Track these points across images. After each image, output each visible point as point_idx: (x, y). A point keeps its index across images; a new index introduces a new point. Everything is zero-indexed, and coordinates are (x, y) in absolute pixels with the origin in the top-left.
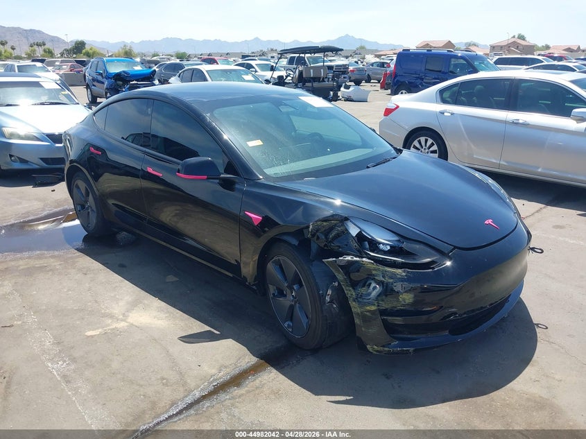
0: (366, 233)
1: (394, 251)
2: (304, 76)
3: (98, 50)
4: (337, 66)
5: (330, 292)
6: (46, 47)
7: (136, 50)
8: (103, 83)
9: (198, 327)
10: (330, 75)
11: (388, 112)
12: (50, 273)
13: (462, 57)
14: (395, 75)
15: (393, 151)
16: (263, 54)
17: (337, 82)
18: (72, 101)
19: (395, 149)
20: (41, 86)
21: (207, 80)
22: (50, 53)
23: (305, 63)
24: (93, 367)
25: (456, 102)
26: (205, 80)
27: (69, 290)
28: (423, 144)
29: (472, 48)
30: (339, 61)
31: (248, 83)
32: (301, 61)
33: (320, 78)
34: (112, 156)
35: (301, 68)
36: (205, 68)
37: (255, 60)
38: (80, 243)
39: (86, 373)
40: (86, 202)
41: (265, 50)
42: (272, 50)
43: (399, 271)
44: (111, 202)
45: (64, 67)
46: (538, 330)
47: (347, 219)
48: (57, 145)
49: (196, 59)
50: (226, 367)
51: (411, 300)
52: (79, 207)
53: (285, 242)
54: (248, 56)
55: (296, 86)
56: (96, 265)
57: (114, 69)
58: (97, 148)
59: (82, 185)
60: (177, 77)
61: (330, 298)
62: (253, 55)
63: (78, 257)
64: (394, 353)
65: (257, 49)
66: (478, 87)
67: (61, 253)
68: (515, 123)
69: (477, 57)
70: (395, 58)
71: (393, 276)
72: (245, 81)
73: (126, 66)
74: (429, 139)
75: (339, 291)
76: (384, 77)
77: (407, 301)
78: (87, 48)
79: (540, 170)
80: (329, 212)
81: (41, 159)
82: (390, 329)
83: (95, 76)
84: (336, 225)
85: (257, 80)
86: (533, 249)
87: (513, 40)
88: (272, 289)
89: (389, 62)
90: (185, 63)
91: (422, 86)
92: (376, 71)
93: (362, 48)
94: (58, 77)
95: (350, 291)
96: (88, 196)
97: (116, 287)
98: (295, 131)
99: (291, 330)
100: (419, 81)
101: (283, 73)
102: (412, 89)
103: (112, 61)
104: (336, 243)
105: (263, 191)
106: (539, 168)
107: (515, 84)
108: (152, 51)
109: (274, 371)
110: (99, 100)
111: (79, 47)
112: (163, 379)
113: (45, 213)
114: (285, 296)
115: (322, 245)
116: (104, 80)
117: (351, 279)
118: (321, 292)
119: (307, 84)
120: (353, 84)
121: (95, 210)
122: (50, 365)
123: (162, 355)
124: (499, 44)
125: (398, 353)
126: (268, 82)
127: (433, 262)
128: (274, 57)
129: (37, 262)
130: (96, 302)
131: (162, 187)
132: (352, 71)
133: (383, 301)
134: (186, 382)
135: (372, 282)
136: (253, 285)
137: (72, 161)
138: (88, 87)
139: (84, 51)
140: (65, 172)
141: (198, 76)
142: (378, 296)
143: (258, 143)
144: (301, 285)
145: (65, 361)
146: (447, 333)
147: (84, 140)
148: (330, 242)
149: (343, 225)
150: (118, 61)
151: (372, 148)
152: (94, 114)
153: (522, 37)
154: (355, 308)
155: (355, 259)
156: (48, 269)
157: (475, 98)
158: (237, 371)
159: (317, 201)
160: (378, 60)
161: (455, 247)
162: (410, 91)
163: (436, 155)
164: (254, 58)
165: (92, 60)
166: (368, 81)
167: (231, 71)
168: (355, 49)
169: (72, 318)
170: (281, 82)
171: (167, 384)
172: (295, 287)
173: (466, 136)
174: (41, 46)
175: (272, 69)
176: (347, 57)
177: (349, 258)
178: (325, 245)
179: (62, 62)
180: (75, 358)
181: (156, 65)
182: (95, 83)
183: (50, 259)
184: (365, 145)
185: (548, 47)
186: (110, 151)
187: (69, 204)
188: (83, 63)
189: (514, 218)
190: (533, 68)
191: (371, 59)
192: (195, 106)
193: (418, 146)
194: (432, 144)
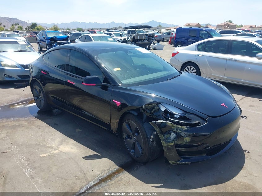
0: (169, 110)
1: (181, 118)
2: (135, 39)
3: (42, 27)
4: (149, 34)
5: (152, 137)
6: (19, 26)
7: (59, 27)
8: (45, 42)
9: (91, 152)
10: (147, 38)
11: (174, 55)
12: (23, 128)
13: (205, 30)
14: (175, 38)
15: (178, 73)
16: (116, 29)
17: (150, 41)
18: (32, 50)
19: (179, 71)
20: (18, 43)
21: (92, 41)
22: (21, 28)
23: (135, 33)
24: (44, 171)
25: (204, 50)
26: (91, 41)
27: (32, 136)
28: (190, 69)
29: (209, 26)
30: (150, 32)
31: (111, 42)
32: (133, 32)
33: (142, 40)
34: (52, 75)
35: (134, 35)
36: (91, 35)
37: (113, 31)
38: (36, 114)
39: (41, 174)
40: (39, 95)
41: (117, 27)
42: (120, 27)
43: (184, 127)
44: (51, 95)
45: (27, 34)
46: (245, 153)
47: (159, 103)
48: (26, 70)
49: (86, 31)
50: (104, 171)
51: (189, 140)
52: (36, 98)
53: (131, 114)
54: (109, 30)
55: (132, 43)
56: (44, 124)
57: (50, 36)
58: (44, 71)
59: (37, 88)
60: (78, 39)
61: (152, 139)
62: (112, 29)
63: (36, 120)
64: (181, 164)
65: (113, 26)
66: (214, 44)
67: (28, 118)
68: (231, 60)
69: (211, 30)
70: (175, 31)
71: (181, 129)
72: (109, 41)
73: (55, 34)
74: (192, 67)
75: (157, 136)
76: (170, 39)
77: (188, 141)
78: (38, 26)
79: (242, 81)
80: (152, 100)
81: (18, 76)
82: (180, 153)
83: (42, 39)
84: (155, 106)
85: (114, 41)
86: (242, 117)
87: (227, 23)
88: (125, 135)
89: (172, 32)
90: (81, 33)
91: (188, 43)
92: (167, 36)
93: (160, 26)
94: (25, 39)
95: (161, 136)
96: (40, 92)
97: (53, 134)
98: (134, 63)
99: (134, 154)
100: (186, 41)
101: (126, 38)
102: (183, 44)
103: (49, 32)
104: (155, 114)
105: (121, 91)
106: (241, 80)
107: (230, 42)
108: (66, 28)
109: (127, 173)
110: (43, 49)
111: (34, 26)
112: (76, 176)
113: (20, 100)
114: (131, 138)
115: (148, 115)
116: (46, 40)
117: (162, 131)
118: (148, 137)
119: (137, 42)
120: (156, 42)
121: (43, 99)
122: (24, 170)
123: (75, 166)
124: (221, 25)
125: (183, 164)
126: (119, 41)
127: (199, 123)
128: (121, 30)
129: (17, 123)
130: (44, 141)
131: (73, 88)
132: (156, 36)
133: (176, 141)
134: (86, 178)
135: (172, 132)
136: (116, 133)
137: (33, 77)
138: (38, 43)
139: (36, 27)
140: (30, 82)
141: (88, 39)
142: (174, 138)
143: (118, 69)
144: (138, 133)
145: (31, 169)
146: (205, 155)
147: (38, 68)
148: (152, 114)
149: (158, 106)
150: (52, 32)
151: (169, 71)
152: (43, 56)
153: (230, 22)
154: (164, 144)
155: (164, 121)
156: (22, 126)
157: (212, 49)
158: (110, 173)
159: (146, 95)
160: (167, 31)
161: (209, 116)
162: (182, 46)
163: (196, 74)
164: (112, 31)
165: (40, 32)
166: (163, 41)
167: (103, 36)
168: (157, 27)
169: (34, 149)
170: (125, 41)
171: (78, 179)
172: (136, 134)
173: (209, 66)
174: (17, 25)
175: (121, 35)
176: (153, 30)
177: (161, 121)
178: (150, 115)
179: (26, 32)
180: (35, 167)
181: (68, 34)
182: (42, 42)
183: (23, 122)
184: (165, 69)
185: (242, 26)
186: (51, 73)
187: (32, 96)
188: (36, 33)
189: (234, 103)
190: (236, 35)
191: (164, 31)
192: (90, 52)
193: (187, 70)
194: (194, 69)
